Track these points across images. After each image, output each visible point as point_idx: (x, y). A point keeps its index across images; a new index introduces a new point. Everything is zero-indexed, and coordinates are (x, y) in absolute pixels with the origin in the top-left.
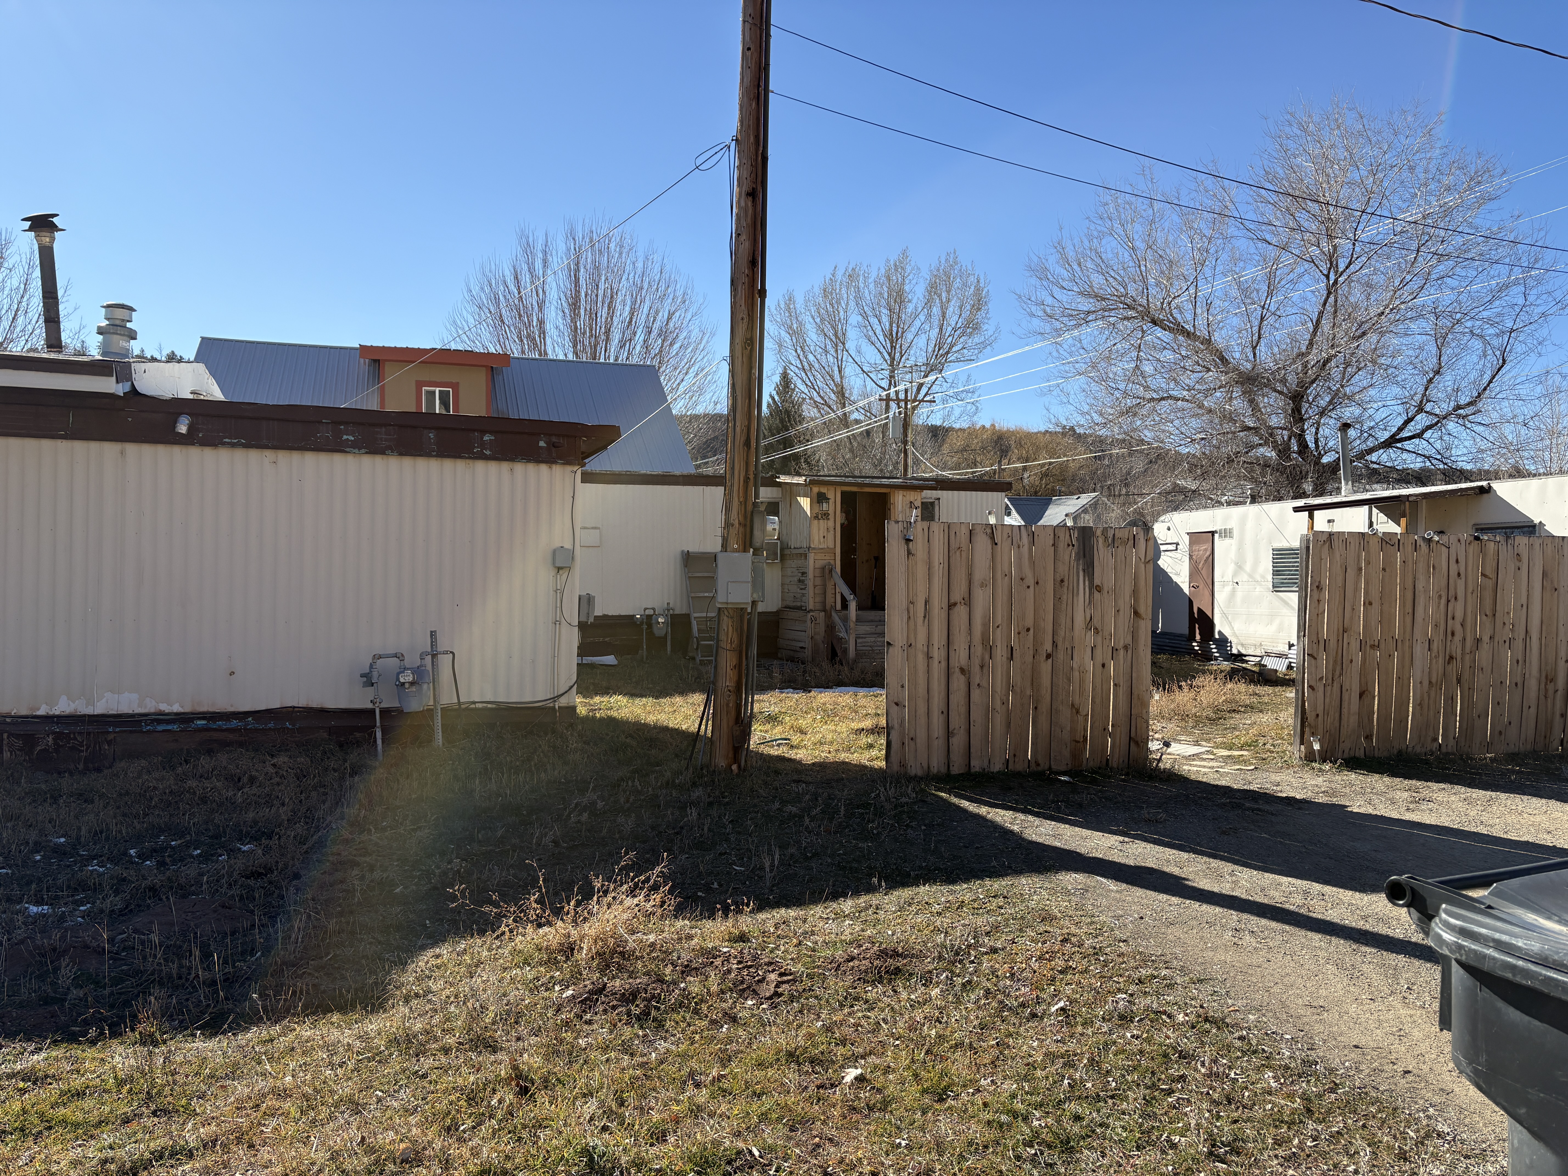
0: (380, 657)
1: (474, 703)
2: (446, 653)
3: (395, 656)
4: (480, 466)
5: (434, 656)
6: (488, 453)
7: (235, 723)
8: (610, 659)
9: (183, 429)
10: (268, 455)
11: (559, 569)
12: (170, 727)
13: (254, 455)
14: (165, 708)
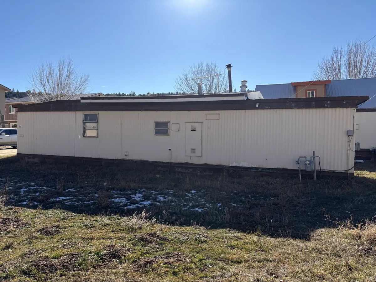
0: (301, 157)
1: (324, 170)
2: (317, 157)
3: (304, 157)
4: (327, 110)
5: (314, 158)
6: (329, 106)
7: (267, 171)
8: (362, 161)
9: (257, 106)
10: (275, 110)
11: (349, 136)
12: (254, 170)
13: (272, 110)
14: (253, 166)
